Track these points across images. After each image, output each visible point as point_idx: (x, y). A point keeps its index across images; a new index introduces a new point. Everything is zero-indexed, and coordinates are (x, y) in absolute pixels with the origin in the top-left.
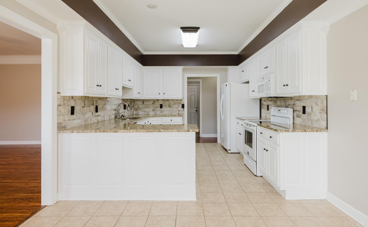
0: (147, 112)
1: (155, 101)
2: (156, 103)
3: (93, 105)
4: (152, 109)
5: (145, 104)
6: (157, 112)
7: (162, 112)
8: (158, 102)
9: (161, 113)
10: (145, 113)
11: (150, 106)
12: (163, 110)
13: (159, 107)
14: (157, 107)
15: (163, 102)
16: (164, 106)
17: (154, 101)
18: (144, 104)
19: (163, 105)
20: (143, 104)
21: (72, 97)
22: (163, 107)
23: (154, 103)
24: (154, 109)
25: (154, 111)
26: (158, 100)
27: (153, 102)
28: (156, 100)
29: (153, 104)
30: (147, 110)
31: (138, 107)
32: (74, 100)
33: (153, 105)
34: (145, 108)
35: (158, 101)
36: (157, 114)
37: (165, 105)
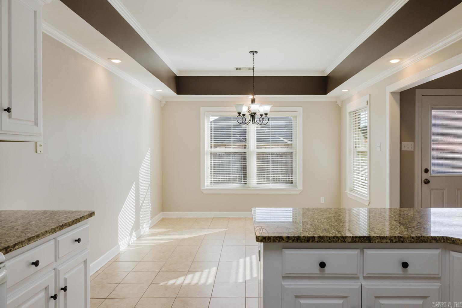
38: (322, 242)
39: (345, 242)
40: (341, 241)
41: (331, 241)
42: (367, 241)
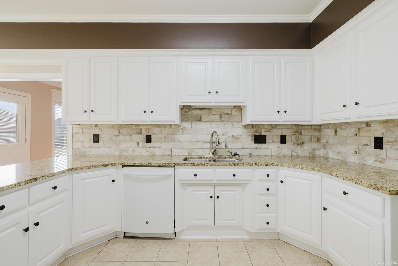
0: (344, 155)
1: (362, 128)
2: (363, 133)
3: (140, 133)
4: (353, 148)
5: (339, 136)
6: (366, 158)
7: (381, 162)
8: (370, 130)
9: (377, 165)
10: (339, 157)
11: (348, 141)
12: (385, 157)
13: (373, 144)
14: (367, 145)
15: (384, 130)
16: (388, 142)
17: (359, 129)
18: (338, 134)
19: (385, 140)
20: (336, 135)
21: (96, 126)
22: (384, 146)
23: (359, 131)
24: (358, 148)
25: (359, 154)
26: (368, 124)
27: (357, 130)
28: (364, 126)
29: (356, 135)
30: (343, 149)
31: (328, 142)
32: (99, 128)
33: (356, 137)
34: (339, 143)
35: (369, 128)
36: (366, 163)
37: (391, 139)
38: (3, 191)
39: (20, 185)
40: (17, 186)
41: (10, 188)
42: (35, 181)
